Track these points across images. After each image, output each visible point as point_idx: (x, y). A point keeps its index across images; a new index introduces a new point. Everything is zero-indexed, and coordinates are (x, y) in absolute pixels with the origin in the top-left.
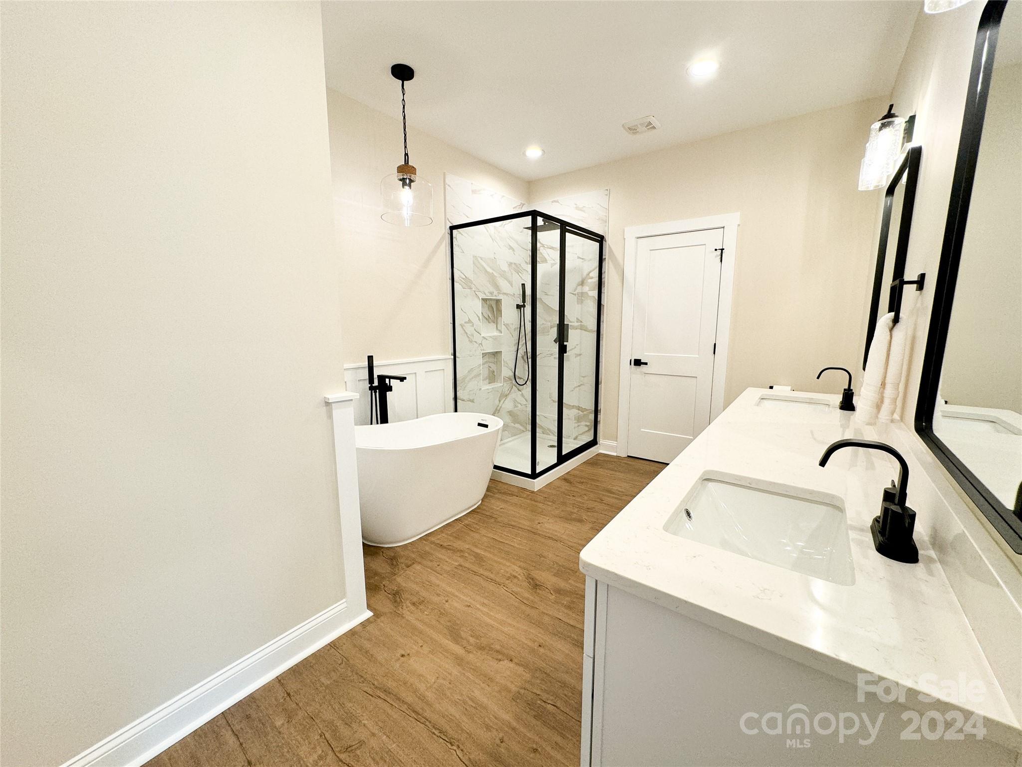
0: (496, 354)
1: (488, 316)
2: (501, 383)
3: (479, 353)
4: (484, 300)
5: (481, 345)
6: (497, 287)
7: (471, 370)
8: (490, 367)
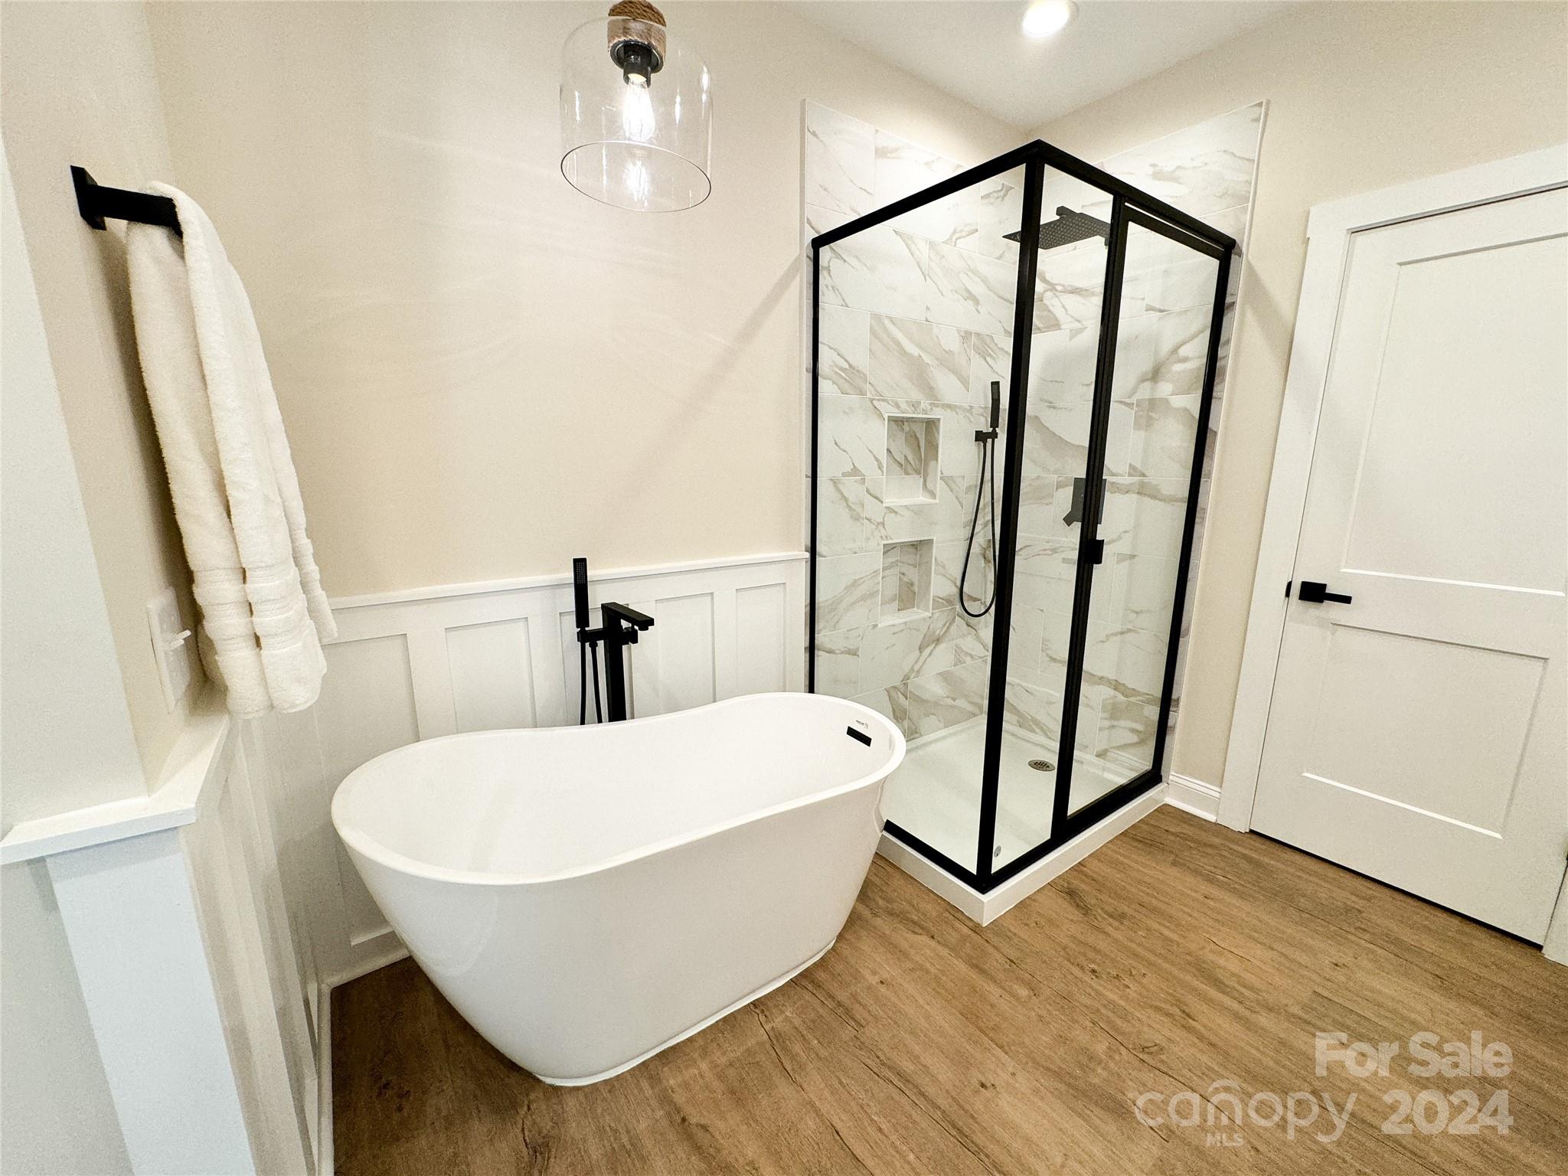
0: (919, 546)
1: (905, 456)
2: (927, 610)
3: (877, 545)
4: (897, 422)
5: (881, 527)
6: (930, 391)
7: (855, 584)
8: (903, 574)
